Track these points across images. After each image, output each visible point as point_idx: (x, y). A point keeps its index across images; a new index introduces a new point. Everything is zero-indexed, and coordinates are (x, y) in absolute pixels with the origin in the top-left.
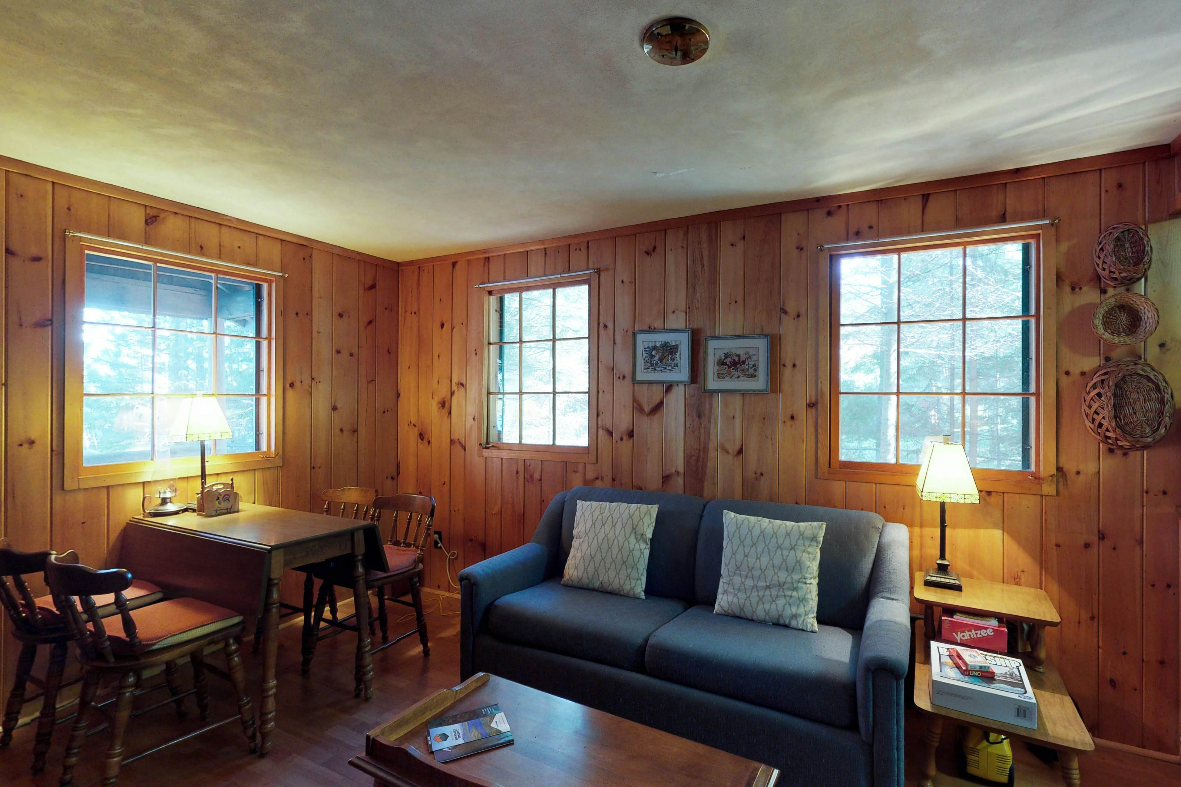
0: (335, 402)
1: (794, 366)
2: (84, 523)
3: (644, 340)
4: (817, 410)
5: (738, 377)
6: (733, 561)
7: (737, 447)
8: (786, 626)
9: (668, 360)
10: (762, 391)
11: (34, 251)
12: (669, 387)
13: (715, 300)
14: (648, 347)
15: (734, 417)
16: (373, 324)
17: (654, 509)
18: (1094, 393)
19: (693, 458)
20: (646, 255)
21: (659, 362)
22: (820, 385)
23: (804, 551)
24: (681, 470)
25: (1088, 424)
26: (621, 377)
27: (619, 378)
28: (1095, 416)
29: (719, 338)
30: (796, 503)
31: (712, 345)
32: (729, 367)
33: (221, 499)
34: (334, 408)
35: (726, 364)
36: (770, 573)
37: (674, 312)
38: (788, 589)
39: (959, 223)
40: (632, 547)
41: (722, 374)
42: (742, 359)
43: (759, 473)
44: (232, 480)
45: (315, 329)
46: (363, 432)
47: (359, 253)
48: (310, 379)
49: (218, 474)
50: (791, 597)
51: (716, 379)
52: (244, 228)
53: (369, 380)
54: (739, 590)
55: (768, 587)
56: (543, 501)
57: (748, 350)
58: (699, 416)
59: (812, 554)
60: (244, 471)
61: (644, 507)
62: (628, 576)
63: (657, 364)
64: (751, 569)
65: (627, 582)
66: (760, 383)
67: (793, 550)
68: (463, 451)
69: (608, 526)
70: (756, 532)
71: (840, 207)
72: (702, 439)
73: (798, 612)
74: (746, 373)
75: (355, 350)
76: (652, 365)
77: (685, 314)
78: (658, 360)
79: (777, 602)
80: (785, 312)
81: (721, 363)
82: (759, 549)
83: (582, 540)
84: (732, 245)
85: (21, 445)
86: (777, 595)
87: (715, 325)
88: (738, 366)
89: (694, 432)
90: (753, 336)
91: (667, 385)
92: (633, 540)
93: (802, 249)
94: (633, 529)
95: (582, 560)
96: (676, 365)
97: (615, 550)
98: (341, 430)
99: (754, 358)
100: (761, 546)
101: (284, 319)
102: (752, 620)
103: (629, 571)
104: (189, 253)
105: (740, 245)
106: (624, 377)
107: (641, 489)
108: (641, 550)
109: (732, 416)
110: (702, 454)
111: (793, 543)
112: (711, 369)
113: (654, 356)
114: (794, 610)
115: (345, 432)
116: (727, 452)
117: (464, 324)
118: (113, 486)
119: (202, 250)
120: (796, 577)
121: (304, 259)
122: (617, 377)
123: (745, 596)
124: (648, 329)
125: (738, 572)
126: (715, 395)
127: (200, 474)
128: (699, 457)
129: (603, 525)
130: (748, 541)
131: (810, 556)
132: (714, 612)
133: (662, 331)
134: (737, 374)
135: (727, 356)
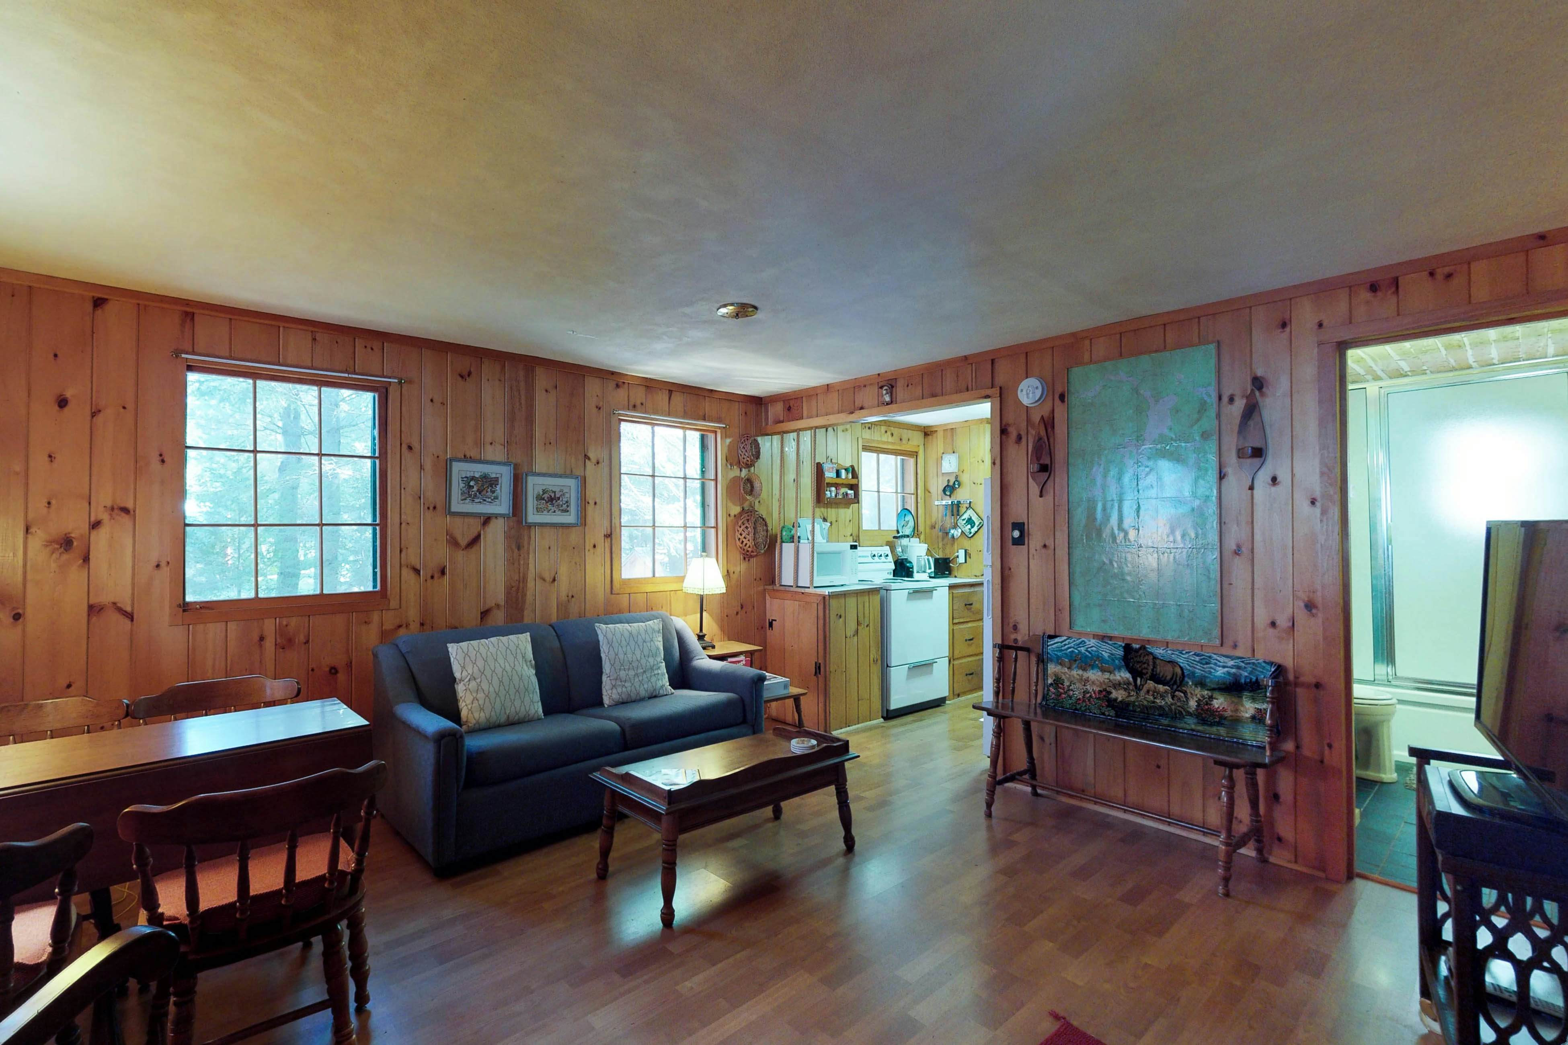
1: (595, 503)
3: (460, 470)
4: (609, 539)
5: (554, 512)
7: (553, 575)
9: (487, 492)
10: (575, 524)
12: (487, 520)
13: (532, 438)
14: (466, 477)
15: (549, 548)
18: (743, 527)
19: (513, 589)
20: (460, 379)
21: (477, 494)
22: (613, 520)
24: (502, 603)
25: (738, 543)
26: (431, 508)
27: (429, 508)
28: (744, 540)
29: (537, 475)
31: (531, 481)
32: (547, 502)
35: (543, 499)
39: (685, 415)
41: (541, 508)
42: (557, 496)
43: (570, 595)
51: (535, 513)
56: (312, 670)
57: (562, 488)
58: (519, 549)
63: (475, 495)
66: (570, 518)
68: (127, 621)
71: (624, 383)
72: (522, 569)
74: (560, 509)
76: (470, 496)
77: (502, 447)
78: (477, 492)
80: (589, 459)
81: (539, 498)
84: (546, 391)
87: (532, 462)
88: (554, 501)
89: (513, 564)
90: (565, 476)
91: (485, 518)
96: (496, 498)
99: (567, 495)
105: (553, 393)
106: (435, 508)
107: (456, 628)
110: (521, 584)
112: (531, 503)
113: (473, 487)
116: (544, 580)
122: (426, 508)
124: (463, 457)
126: (534, 528)
128: (518, 588)
133: (480, 461)
134: (553, 509)
135: (544, 492)
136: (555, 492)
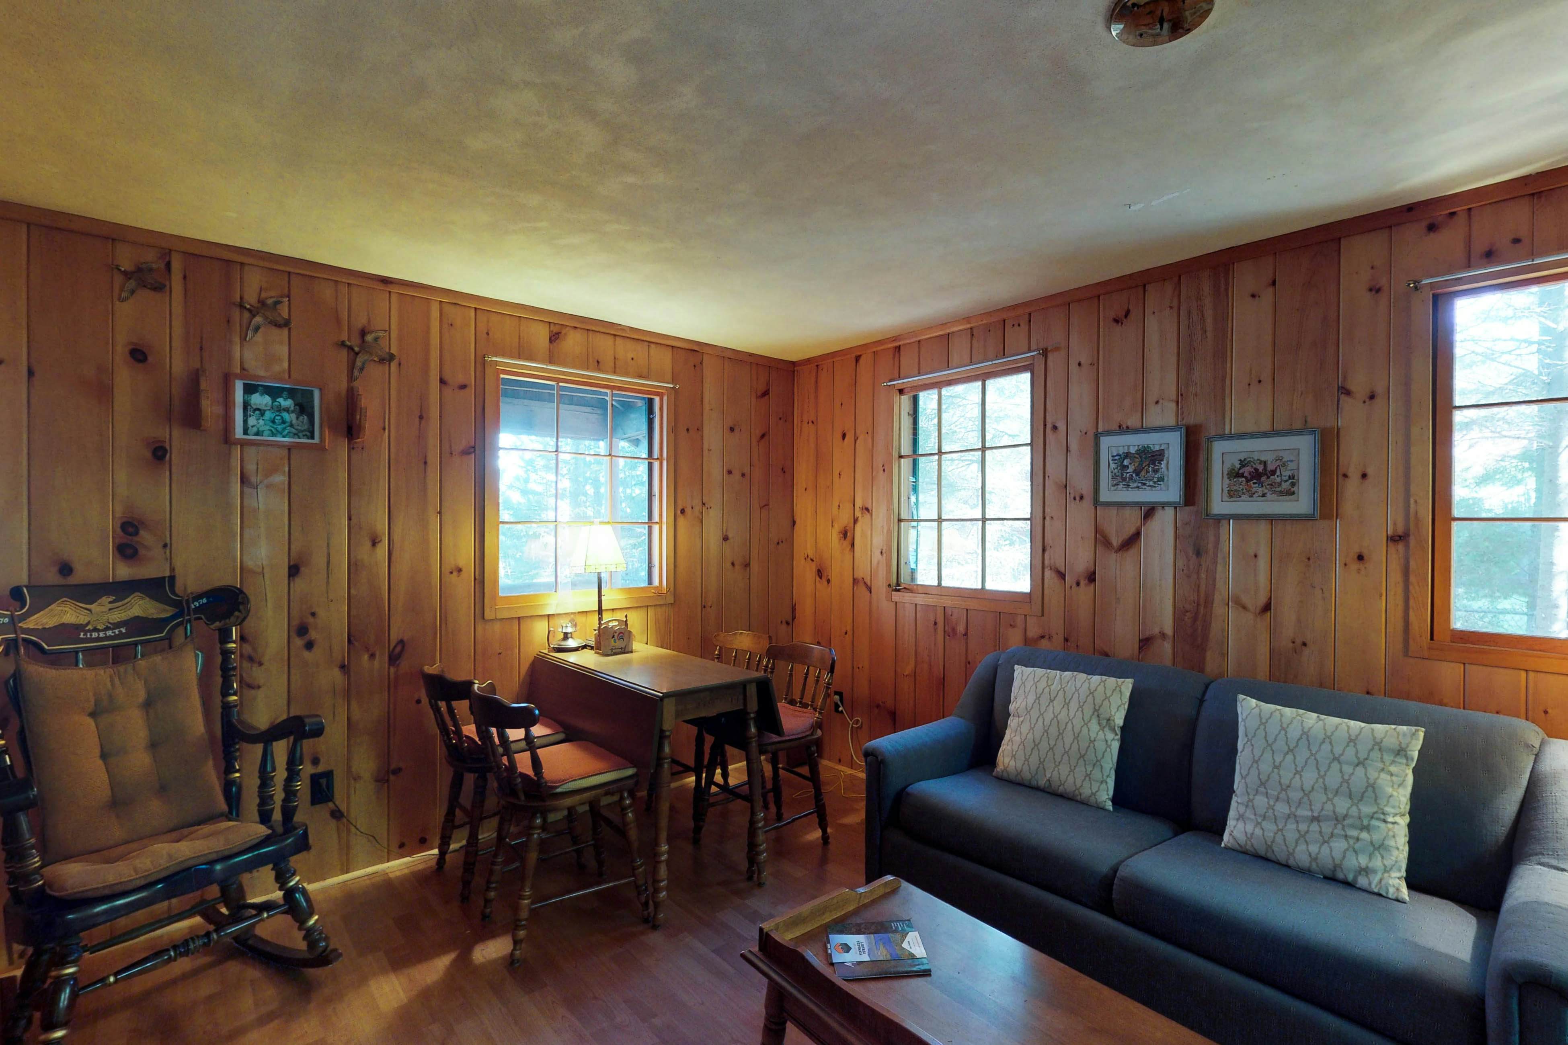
0: (726, 532)
1: (1364, 476)
2: (500, 654)
3: (1110, 445)
4: (1407, 546)
5: (1264, 495)
6: (1254, 772)
7: (1262, 600)
8: (1349, 885)
9: (1147, 472)
10: (1306, 516)
11: (460, 379)
12: (1150, 511)
13: (1223, 380)
14: (1118, 455)
15: (1256, 556)
16: (766, 438)
17: (1127, 685)
19: (1188, 614)
20: (1115, 324)
21: (1134, 475)
22: (1412, 505)
23: (1383, 770)
24: (1169, 630)
26: (1078, 498)
27: (1075, 499)
29: (1231, 437)
30: (1368, 693)
31: (1219, 448)
32: (1248, 481)
33: (616, 637)
34: (726, 539)
35: (1242, 475)
36: (1319, 798)
37: (1157, 402)
38: (1353, 826)
40: (1093, 736)
41: (1236, 491)
42: (1270, 467)
43: (1299, 641)
44: (626, 616)
45: (706, 446)
46: (755, 567)
47: (751, 355)
48: (701, 504)
49: (613, 610)
50: (1358, 839)
51: (1226, 498)
52: (636, 337)
53: (762, 505)
54: (1264, 817)
55: (1316, 819)
56: (969, 663)
57: (1281, 454)
58: (1198, 554)
59: (1397, 776)
60: (637, 607)
61: (1111, 681)
62: (1088, 775)
63: (1131, 478)
64: (1286, 788)
65: (1087, 784)
66: (1301, 504)
67: (1361, 766)
68: (868, 593)
69: (1058, 704)
70: (1294, 733)
71: (1453, 214)
72: (1203, 588)
73: (1370, 865)
74: (1277, 489)
75: (747, 470)
76: (1124, 479)
77: (1174, 405)
78: (1133, 472)
79: (1332, 844)
80: (1348, 393)
81: (1234, 474)
82: (1300, 760)
83: (1021, 719)
84: (1253, 296)
85: (451, 573)
86: (1332, 833)
87: (1224, 418)
88: (1263, 479)
89: (1189, 577)
90: (1289, 432)
91: (1147, 508)
92: (1094, 726)
93: (1378, 290)
94: (1095, 710)
95: (1021, 747)
96: (1161, 479)
97: (1069, 738)
98: (733, 564)
99: (1291, 466)
100: (1302, 755)
101: (675, 436)
102: (1287, 866)
103: (1089, 769)
104: (588, 369)
105: (1268, 295)
106: (1082, 498)
107: (1107, 655)
108: (1107, 741)
109: (1253, 554)
110: (1202, 609)
111: (1362, 756)
112: (1218, 483)
113: (1127, 467)
114: (1363, 861)
115: (736, 567)
116: (1244, 608)
117: (870, 432)
118: (523, 617)
119: (598, 365)
120: (1367, 809)
121: (695, 366)
122: (1072, 498)
123: (1273, 827)
124: (1118, 429)
125: (1262, 789)
126: (1224, 522)
127: (597, 608)
128: (1197, 613)
129: (1052, 701)
130: (1280, 744)
131: (1394, 778)
132: (1223, 845)
133: (1142, 430)
134: (1260, 491)
135: (1243, 463)
136: (1265, 463)
